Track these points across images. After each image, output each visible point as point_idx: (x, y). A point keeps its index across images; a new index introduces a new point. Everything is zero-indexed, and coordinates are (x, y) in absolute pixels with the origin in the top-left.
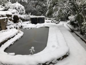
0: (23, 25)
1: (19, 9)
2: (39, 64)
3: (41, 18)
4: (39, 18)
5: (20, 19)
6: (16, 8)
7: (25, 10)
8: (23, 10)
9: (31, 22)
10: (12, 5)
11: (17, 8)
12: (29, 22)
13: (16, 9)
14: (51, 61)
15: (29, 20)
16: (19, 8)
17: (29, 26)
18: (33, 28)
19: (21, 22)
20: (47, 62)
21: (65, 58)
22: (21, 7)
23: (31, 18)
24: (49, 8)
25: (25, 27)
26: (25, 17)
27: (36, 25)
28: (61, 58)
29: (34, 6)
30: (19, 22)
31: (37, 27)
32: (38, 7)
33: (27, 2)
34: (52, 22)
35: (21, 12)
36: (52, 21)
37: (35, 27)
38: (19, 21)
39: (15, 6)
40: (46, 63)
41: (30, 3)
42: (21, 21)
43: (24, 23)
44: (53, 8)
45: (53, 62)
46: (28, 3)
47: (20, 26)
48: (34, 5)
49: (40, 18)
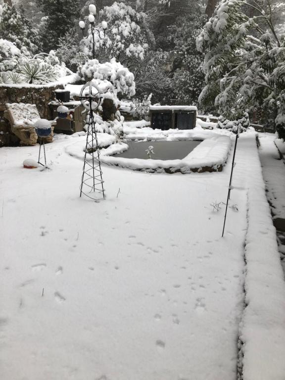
0: (125, 129)
1: (117, 81)
2: (159, 167)
3: (184, 112)
4: (178, 112)
5: (118, 112)
6: (109, 77)
7: (134, 84)
8: (129, 85)
9: (149, 123)
10: (100, 69)
11: (113, 77)
12: (143, 122)
13: (109, 80)
14: (179, 168)
15: (143, 118)
16: (118, 78)
17: (142, 133)
18: (154, 139)
19: (122, 121)
20: (171, 167)
21: (209, 172)
22: (124, 75)
23: (151, 111)
24: (209, 79)
25: (131, 136)
26: (132, 108)
27: (165, 132)
28: (198, 169)
29: (166, 72)
30: (116, 121)
31: (169, 139)
32: (182, 76)
33: (142, 56)
34: (219, 127)
35: (125, 89)
36: (221, 125)
37: (162, 136)
38: (116, 118)
39: (109, 73)
40: (171, 169)
41: (152, 60)
42: (122, 118)
43: (128, 126)
44: (222, 80)
45: (182, 169)
46: (147, 59)
47: (119, 132)
48: (169, 68)
49: (180, 110)
